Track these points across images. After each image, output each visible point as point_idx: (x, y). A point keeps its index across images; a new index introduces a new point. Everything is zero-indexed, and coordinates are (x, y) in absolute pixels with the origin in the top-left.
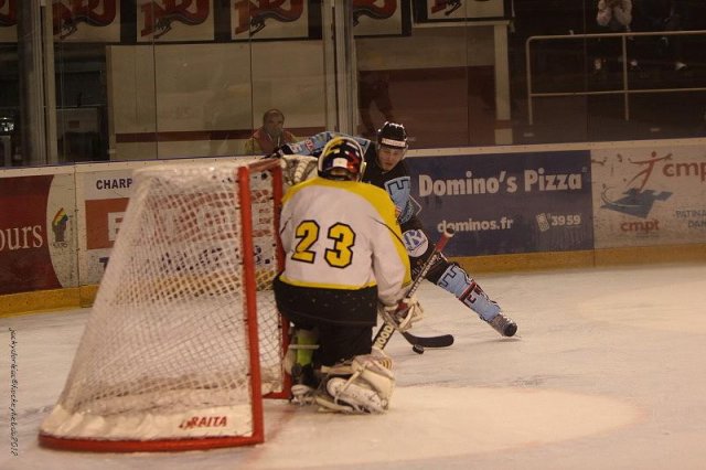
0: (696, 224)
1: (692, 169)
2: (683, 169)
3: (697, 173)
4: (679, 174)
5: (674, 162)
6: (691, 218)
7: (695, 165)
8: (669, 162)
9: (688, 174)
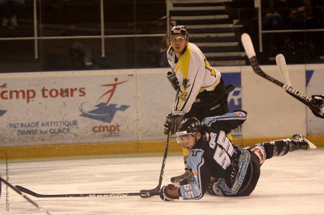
0: (23, 133)
1: (21, 94)
2: (14, 94)
3: (24, 97)
4: (11, 97)
5: (8, 89)
6: (19, 128)
7: (23, 92)
8: (4, 89)
9: (17, 97)
